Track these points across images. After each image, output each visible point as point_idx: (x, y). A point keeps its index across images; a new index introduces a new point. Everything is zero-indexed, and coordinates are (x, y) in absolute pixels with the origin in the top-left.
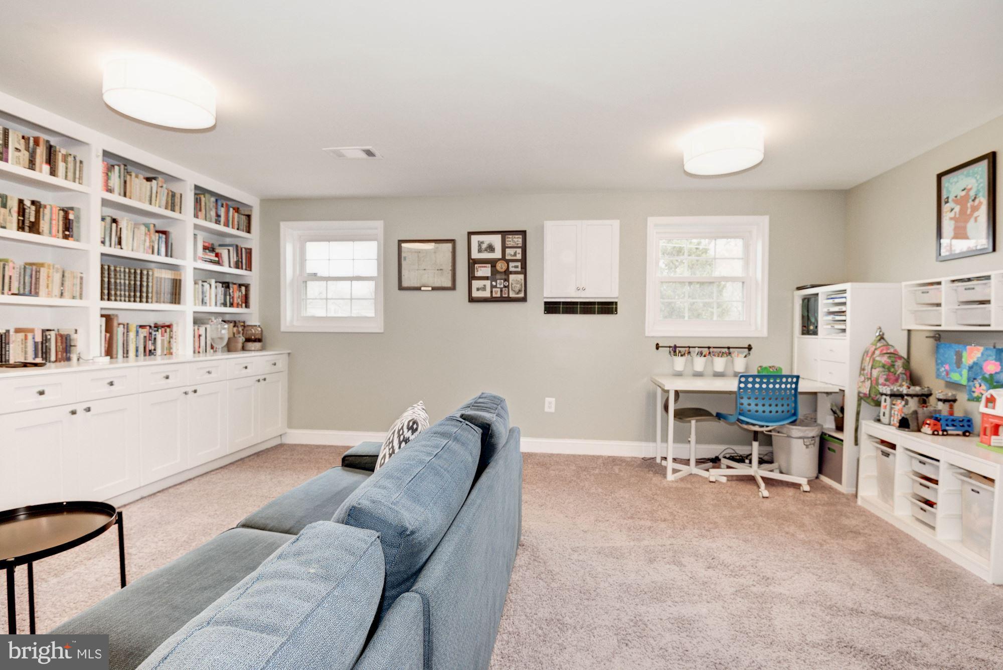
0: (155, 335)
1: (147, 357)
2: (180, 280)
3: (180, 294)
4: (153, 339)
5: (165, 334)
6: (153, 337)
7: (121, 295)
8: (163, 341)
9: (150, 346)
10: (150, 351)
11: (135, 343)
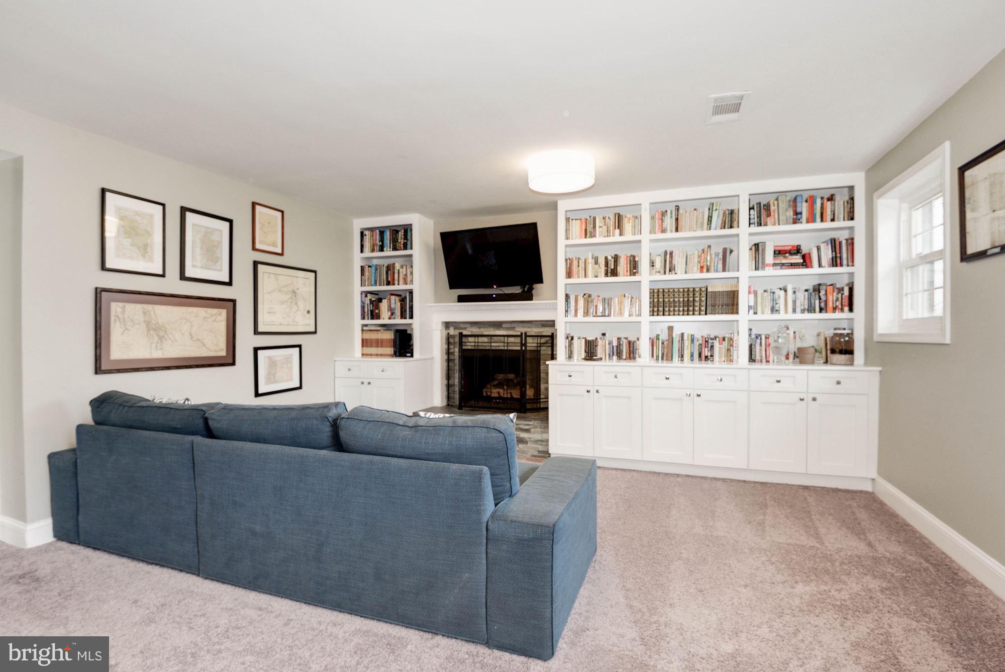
0: (713, 343)
1: (703, 362)
2: (738, 291)
3: (737, 305)
4: (709, 347)
5: (724, 342)
6: (710, 345)
7: (679, 311)
8: (720, 348)
9: (706, 352)
10: (706, 357)
11: (689, 349)
